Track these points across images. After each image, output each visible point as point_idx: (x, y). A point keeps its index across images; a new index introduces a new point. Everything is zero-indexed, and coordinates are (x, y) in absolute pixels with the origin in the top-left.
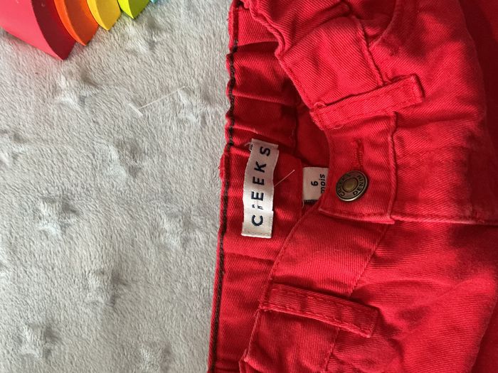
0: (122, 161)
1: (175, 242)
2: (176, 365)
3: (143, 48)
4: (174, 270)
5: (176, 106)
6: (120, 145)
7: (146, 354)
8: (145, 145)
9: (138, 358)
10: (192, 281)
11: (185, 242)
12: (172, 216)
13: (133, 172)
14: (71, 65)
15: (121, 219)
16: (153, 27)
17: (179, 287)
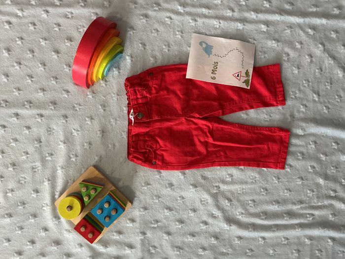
0: (102, 109)
1: (114, 124)
2: (116, 148)
3: (104, 85)
4: (114, 129)
5: (112, 97)
6: (101, 105)
7: (110, 146)
8: (106, 105)
9: (108, 147)
10: (118, 131)
11: (116, 124)
12: (113, 119)
13: (104, 110)
14: (90, 90)
15: (103, 120)
16: (106, 81)
17: (115, 132)
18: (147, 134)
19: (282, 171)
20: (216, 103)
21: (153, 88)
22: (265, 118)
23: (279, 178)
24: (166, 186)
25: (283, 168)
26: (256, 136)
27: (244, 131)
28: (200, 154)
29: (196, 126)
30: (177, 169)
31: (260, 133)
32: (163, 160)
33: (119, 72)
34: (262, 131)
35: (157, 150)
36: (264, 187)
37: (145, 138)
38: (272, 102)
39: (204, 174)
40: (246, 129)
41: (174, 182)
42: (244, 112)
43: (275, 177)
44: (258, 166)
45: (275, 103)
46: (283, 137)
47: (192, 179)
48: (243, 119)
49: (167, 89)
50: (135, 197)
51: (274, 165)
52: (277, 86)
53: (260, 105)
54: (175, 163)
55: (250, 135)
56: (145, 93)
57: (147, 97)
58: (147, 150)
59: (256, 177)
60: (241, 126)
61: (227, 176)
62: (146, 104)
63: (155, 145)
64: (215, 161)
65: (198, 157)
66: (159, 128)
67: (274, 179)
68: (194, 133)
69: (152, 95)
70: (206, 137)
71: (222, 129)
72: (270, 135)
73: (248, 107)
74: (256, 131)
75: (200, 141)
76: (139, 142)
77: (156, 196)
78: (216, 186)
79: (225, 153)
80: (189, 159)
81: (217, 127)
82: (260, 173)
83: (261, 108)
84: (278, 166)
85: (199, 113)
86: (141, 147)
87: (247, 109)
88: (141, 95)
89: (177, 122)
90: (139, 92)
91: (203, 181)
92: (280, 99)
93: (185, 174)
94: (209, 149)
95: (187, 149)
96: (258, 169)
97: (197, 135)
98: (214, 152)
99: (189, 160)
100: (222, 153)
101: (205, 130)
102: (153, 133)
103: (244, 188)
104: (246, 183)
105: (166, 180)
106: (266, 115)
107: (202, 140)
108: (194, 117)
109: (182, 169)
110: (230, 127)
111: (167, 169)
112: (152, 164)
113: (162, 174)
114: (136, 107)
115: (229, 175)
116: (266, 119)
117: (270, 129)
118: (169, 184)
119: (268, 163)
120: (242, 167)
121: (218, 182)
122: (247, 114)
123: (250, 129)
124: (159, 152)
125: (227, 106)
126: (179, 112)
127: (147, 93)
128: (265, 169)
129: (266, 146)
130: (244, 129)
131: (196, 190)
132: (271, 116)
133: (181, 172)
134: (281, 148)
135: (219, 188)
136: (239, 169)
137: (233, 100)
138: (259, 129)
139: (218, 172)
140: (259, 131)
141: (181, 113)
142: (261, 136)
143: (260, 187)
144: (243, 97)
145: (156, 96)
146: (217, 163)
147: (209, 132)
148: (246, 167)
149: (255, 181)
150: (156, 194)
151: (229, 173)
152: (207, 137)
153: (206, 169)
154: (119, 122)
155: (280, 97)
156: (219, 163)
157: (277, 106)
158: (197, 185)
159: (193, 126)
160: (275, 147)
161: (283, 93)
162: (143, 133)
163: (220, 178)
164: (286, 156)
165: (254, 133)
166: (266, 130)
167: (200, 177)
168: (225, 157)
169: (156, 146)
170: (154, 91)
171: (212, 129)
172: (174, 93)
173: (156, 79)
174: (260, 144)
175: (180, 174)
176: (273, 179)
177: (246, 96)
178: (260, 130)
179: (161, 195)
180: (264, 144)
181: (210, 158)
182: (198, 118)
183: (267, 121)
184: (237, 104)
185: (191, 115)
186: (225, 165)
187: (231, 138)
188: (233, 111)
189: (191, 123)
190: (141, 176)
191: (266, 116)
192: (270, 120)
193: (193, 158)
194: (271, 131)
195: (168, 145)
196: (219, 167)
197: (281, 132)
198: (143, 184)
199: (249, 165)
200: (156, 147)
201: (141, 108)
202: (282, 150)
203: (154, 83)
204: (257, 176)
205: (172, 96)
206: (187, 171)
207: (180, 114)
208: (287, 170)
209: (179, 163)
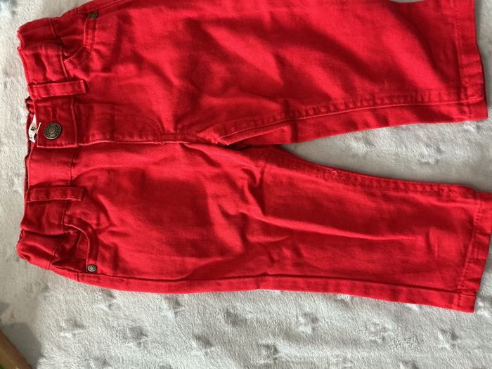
18: (73, 184)
19: (465, 316)
20: (274, 106)
21: (94, 54)
22: (422, 156)
23: (454, 337)
24: (125, 334)
25: (471, 308)
26: (392, 207)
27: (355, 191)
28: (223, 250)
29: (215, 171)
30: (157, 290)
31: (404, 200)
32: (116, 262)
33: (14, 13)
34: (411, 195)
35: (100, 231)
36: (407, 358)
37: (66, 195)
38: (444, 109)
39: (234, 307)
40: (362, 185)
41: (148, 326)
42: (359, 134)
43: (444, 332)
44: (394, 297)
45: (454, 111)
46: (475, 215)
47: (200, 322)
48: (354, 156)
49: (138, 60)
50: (42, 356)
51: (443, 297)
52: (464, 60)
53: (407, 114)
54: (147, 273)
55: (373, 205)
56: (69, 66)
57: (75, 78)
58: (71, 232)
59: (385, 329)
60: (348, 175)
61: (302, 320)
62: (76, 99)
63: (94, 217)
64: (265, 274)
65: (219, 259)
66: (110, 171)
67: (440, 336)
68: (211, 188)
69: (93, 75)
70: (241, 204)
71: (291, 183)
72: (435, 206)
73: (371, 120)
74: (392, 193)
75: (226, 215)
76: (47, 205)
77: (96, 359)
78: (267, 347)
79: (296, 251)
80: (192, 262)
81: (275, 176)
82: (398, 318)
83: (411, 126)
84: (455, 301)
85: (224, 132)
86: (52, 221)
87: (367, 126)
88: (55, 72)
89: (161, 156)
90: (51, 64)
91: (228, 329)
92: (472, 100)
93: (177, 304)
94: (253, 239)
95: (187, 235)
96: (392, 306)
97: (217, 197)
98: (266, 247)
99: (190, 267)
100: (287, 253)
101: (239, 183)
102: (88, 184)
103: (349, 356)
104: (356, 343)
105: (127, 317)
106: (428, 146)
107: (232, 211)
108: (209, 143)
109: (170, 290)
110: (313, 178)
111: (128, 287)
112: (85, 270)
113: (114, 301)
114: (45, 107)
115: (305, 315)
116: (423, 160)
117: (436, 188)
118: (132, 329)
119: (422, 290)
120: (347, 297)
121: (274, 335)
122: (368, 142)
123: (375, 184)
124: (105, 238)
125: (307, 114)
126: (166, 125)
127: (75, 67)
128: (414, 307)
129: (420, 241)
130: (354, 185)
131: (207, 354)
132: (439, 151)
133: (166, 298)
134: (466, 247)
135: (276, 351)
136: (336, 301)
137: (327, 98)
138: (402, 186)
139: (274, 307)
140: (402, 194)
141: (172, 131)
142: (408, 209)
143: (398, 359)
144: (360, 91)
145: (107, 79)
146: (271, 278)
147: (252, 189)
148: (357, 298)
149: (383, 339)
150: (97, 353)
151: (308, 310)
152: (246, 201)
153: (240, 294)
154: (6, 148)
155: (470, 92)
156: (277, 279)
157: (461, 120)
158: (212, 340)
159: (208, 170)
160: (448, 245)
161: (480, 82)
162: (61, 180)
163: (280, 324)
164: (482, 273)
165: (387, 198)
166: (423, 192)
167: (221, 317)
168: (297, 265)
169: (98, 219)
170: (96, 63)
171: (261, 180)
172: (157, 71)
173: (103, 29)
174: (401, 232)
175: (165, 304)
176: (437, 339)
177: (368, 86)
178: (406, 191)
179: (111, 357)
180: (413, 233)
181: (251, 265)
182: (219, 145)
183: (427, 163)
184: (337, 109)
185: (201, 135)
186: (294, 287)
187: (318, 210)
188: (325, 132)
189: (200, 159)
190: (59, 301)
191: (425, 151)
192: (437, 161)
193: (204, 262)
194: (438, 194)
195: (130, 219)
196: (277, 292)
197: (472, 200)
198: (63, 325)
199: (366, 293)
200: (98, 224)
201: (58, 111)
202: (469, 255)
203: (96, 39)
204: (390, 325)
205: (150, 80)
206: (185, 298)
207: (169, 133)
208: (479, 312)
209: (162, 274)
